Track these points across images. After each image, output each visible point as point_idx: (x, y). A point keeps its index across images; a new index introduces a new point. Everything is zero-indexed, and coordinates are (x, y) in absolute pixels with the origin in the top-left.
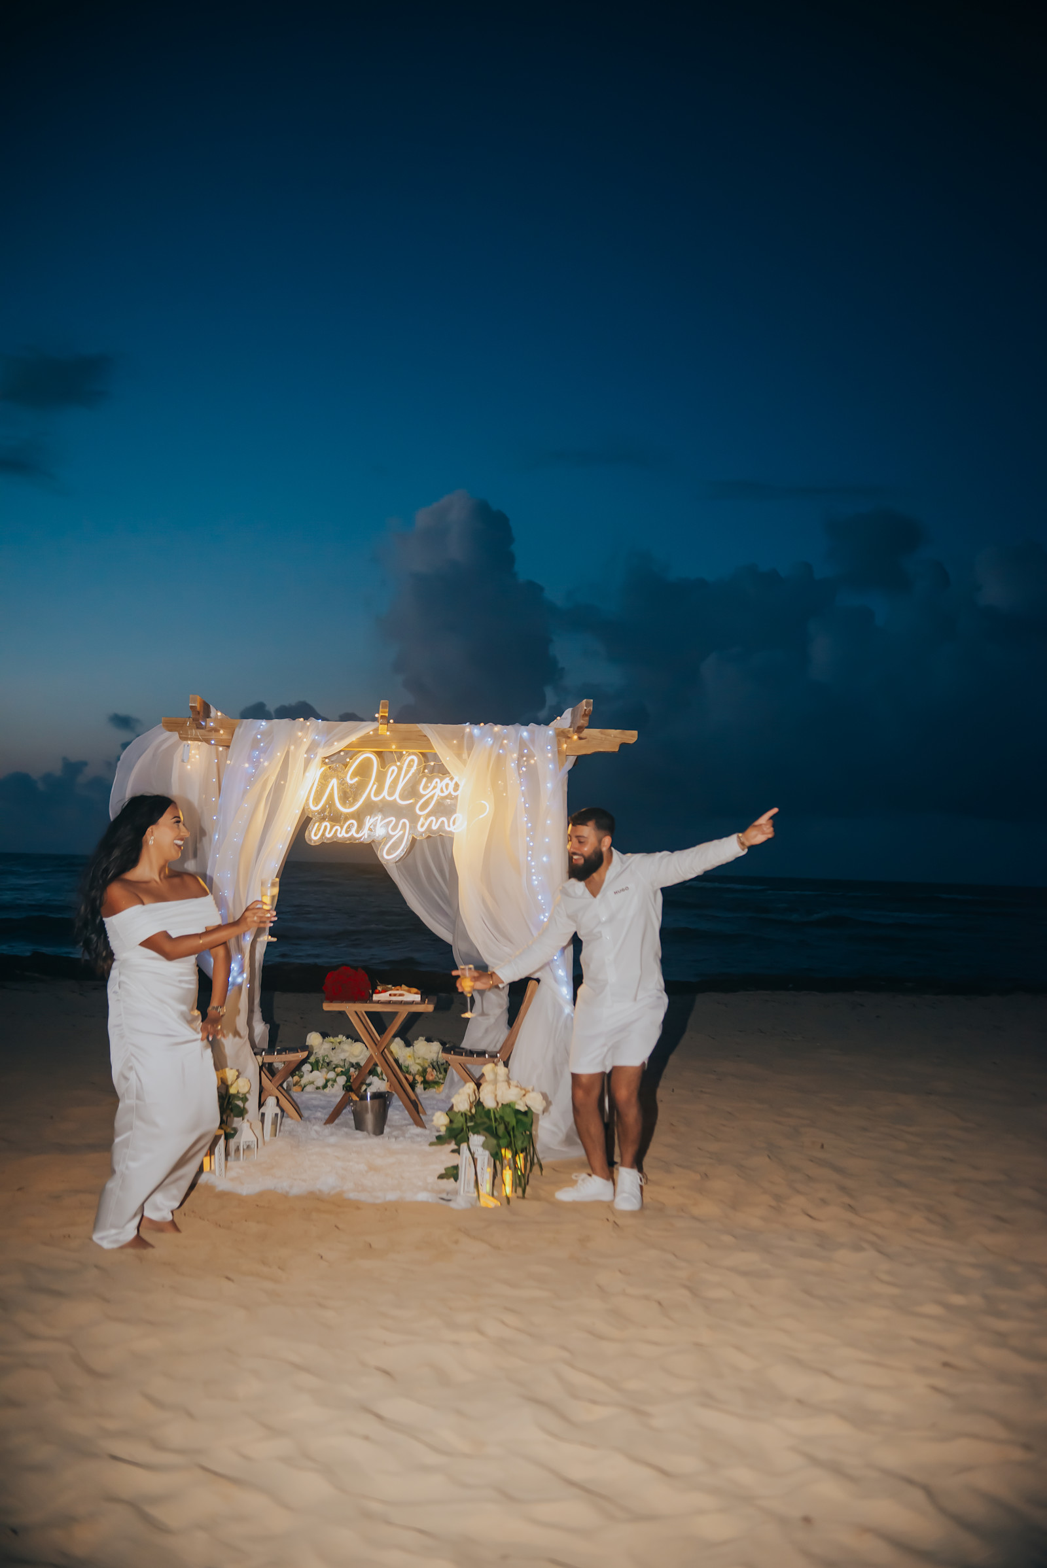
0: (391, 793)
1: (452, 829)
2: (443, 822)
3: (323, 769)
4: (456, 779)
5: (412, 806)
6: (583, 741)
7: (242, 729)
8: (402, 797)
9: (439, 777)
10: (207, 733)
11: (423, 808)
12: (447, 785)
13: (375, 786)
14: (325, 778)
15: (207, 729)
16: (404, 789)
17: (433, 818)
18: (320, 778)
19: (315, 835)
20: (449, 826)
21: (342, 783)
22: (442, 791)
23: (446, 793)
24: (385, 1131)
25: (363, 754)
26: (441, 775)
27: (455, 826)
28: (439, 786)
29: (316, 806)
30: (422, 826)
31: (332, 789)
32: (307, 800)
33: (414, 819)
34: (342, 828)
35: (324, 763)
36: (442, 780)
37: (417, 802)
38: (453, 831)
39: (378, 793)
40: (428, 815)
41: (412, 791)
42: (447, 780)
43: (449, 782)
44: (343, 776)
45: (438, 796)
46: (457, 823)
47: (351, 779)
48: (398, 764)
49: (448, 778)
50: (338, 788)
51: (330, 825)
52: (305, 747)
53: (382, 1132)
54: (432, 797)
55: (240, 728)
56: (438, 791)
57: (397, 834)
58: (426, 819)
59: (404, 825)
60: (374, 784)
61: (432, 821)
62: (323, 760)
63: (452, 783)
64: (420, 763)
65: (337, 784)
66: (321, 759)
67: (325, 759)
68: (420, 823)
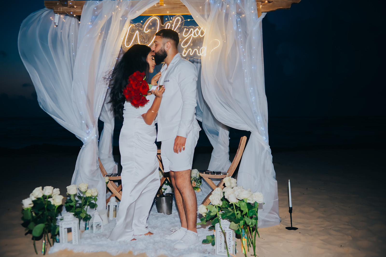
1: (201, 54)
2: (196, 51)
3: (131, 26)
4: (202, 28)
6: (271, 4)
7: (87, 6)
9: (193, 28)
10: (69, 9)
12: (197, 32)
14: (132, 31)
15: (68, 6)
17: (190, 49)
18: (130, 31)
20: (199, 53)
21: (141, 32)
22: (194, 34)
23: (197, 36)
24: (172, 212)
25: (152, 17)
26: (194, 27)
28: (193, 33)
29: (127, 46)
30: (185, 54)
31: (137, 35)
32: (123, 42)
35: (131, 23)
36: (194, 29)
40: (188, 48)
43: (198, 30)
44: (142, 29)
45: (193, 37)
46: (203, 52)
47: (146, 30)
48: (171, 21)
49: (198, 28)
52: (120, 14)
54: (190, 38)
55: (86, 5)
56: (192, 34)
58: (187, 50)
61: (190, 51)
62: (131, 21)
63: (200, 31)
64: (182, 20)
65: (139, 33)
66: (130, 21)
67: (132, 21)
68: (183, 52)
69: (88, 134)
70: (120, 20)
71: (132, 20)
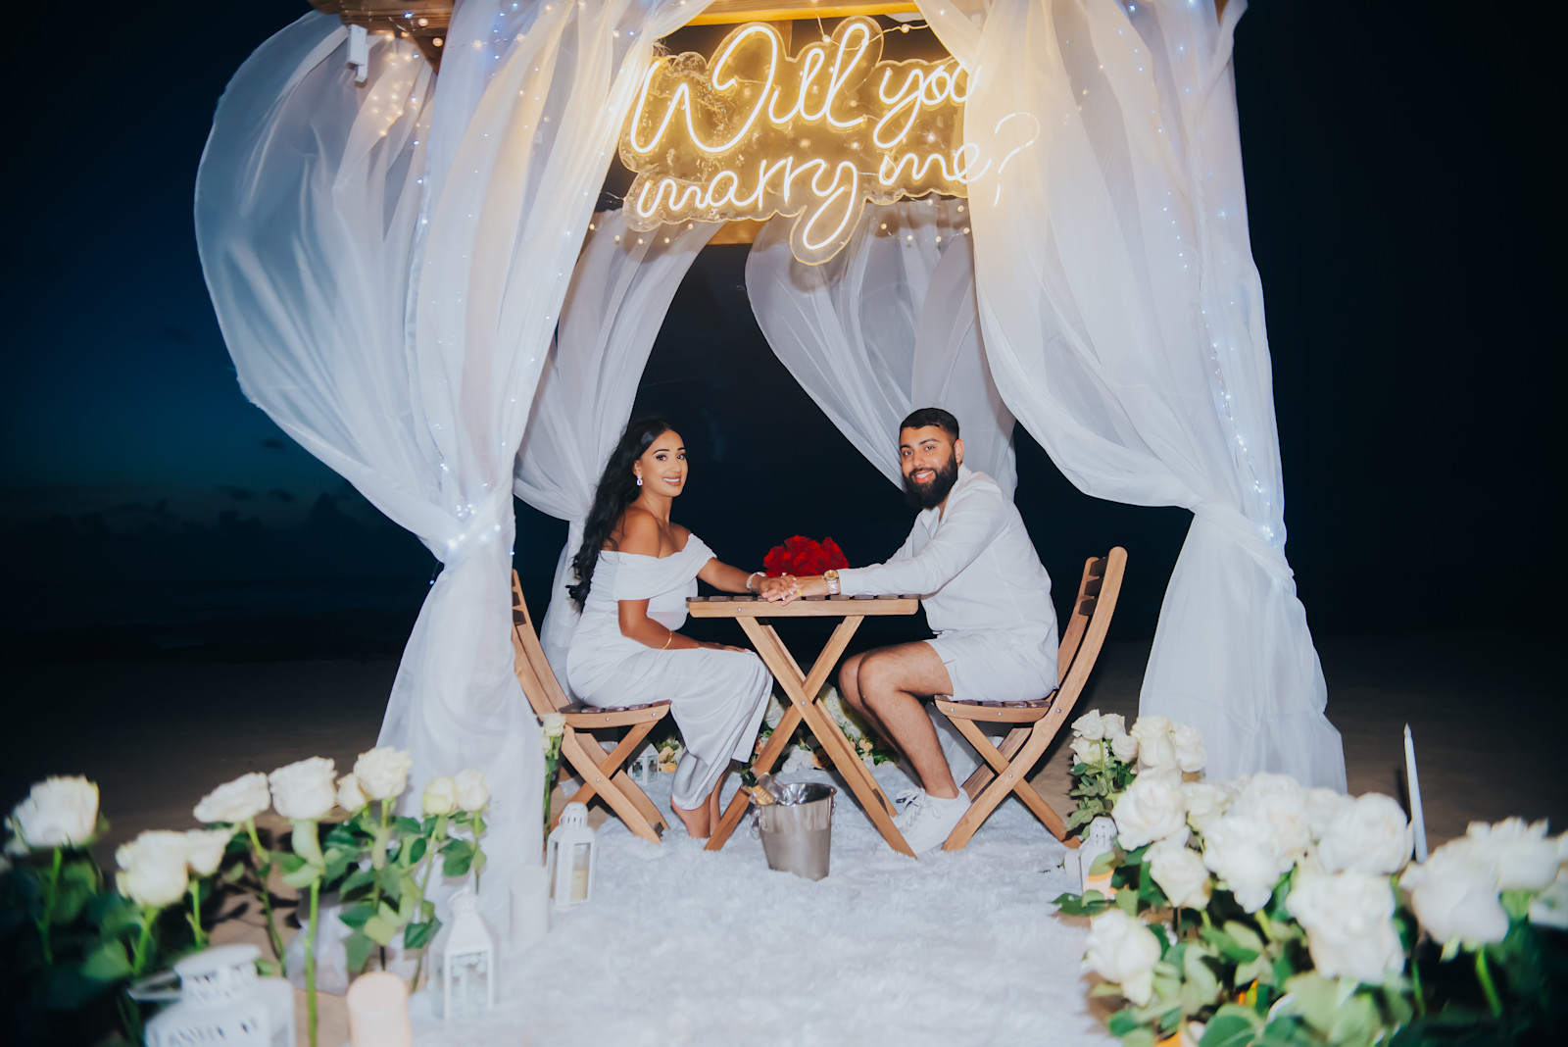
0: (814, 104)
1: (958, 176)
2: (935, 167)
3: (657, 64)
4: (963, 65)
5: (863, 136)
8: (842, 112)
9: (923, 67)
11: (888, 133)
12: (941, 85)
13: (776, 94)
14: (664, 85)
16: (841, 97)
17: (912, 156)
18: (652, 85)
19: (645, 209)
20: (950, 172)
21: (700, 90)
22: (929, 95)
23: (940, 99)
24: (831, 867)
25: (745, 28)
26: (925, 63)
27: (963, 173)
28: (923, 86)
29: (641, 147)
30: (888, 175)
31: (681, 102)
32: (625, 133)
33: (867, 160)
34: (704, 190)
35: (658, 52)
36: (927, 71)
37: (872, 123)
38: (963, 181)
39: (783, 107)
40: (901, 152)
41: (863, 96)
42: (940, 70)
43: (946, 75)
44: (702, 78)
45: (922, 104)
46: (969, 165)
47: (721, 83)
48: (827, 39)
49: (942, 67)
50: (694, 103)
51: (678, 184)
52: (613, 15)
53: (825, 873)
54: (907, 112)
56: (920, 94)
57: (830, 195)
58: (896, 159)
59: (847, 174)
60: (772, 90)
61: (910, 163)
62: (658, 45)
63: (951, 77)
64: (874, 33)
65: (690, 95)
66: (653, 44)
67: (662, 43)
68: (883, 168)
69: (465, 520)
70: (614, 38)
71: (662, 41)
